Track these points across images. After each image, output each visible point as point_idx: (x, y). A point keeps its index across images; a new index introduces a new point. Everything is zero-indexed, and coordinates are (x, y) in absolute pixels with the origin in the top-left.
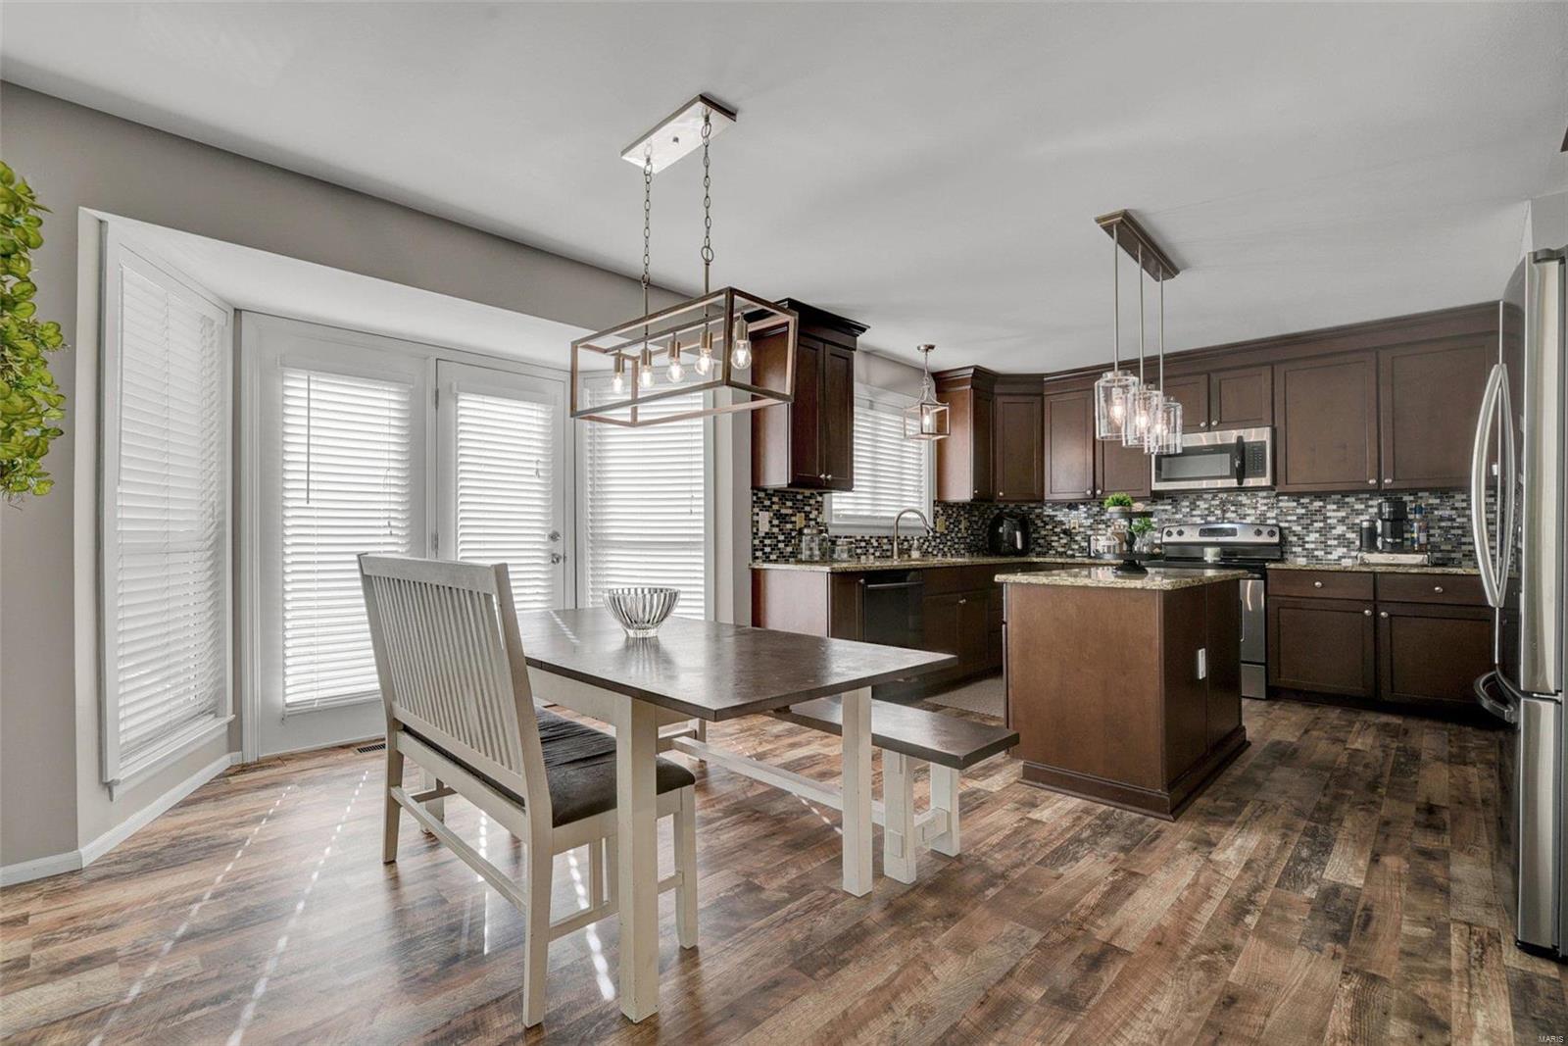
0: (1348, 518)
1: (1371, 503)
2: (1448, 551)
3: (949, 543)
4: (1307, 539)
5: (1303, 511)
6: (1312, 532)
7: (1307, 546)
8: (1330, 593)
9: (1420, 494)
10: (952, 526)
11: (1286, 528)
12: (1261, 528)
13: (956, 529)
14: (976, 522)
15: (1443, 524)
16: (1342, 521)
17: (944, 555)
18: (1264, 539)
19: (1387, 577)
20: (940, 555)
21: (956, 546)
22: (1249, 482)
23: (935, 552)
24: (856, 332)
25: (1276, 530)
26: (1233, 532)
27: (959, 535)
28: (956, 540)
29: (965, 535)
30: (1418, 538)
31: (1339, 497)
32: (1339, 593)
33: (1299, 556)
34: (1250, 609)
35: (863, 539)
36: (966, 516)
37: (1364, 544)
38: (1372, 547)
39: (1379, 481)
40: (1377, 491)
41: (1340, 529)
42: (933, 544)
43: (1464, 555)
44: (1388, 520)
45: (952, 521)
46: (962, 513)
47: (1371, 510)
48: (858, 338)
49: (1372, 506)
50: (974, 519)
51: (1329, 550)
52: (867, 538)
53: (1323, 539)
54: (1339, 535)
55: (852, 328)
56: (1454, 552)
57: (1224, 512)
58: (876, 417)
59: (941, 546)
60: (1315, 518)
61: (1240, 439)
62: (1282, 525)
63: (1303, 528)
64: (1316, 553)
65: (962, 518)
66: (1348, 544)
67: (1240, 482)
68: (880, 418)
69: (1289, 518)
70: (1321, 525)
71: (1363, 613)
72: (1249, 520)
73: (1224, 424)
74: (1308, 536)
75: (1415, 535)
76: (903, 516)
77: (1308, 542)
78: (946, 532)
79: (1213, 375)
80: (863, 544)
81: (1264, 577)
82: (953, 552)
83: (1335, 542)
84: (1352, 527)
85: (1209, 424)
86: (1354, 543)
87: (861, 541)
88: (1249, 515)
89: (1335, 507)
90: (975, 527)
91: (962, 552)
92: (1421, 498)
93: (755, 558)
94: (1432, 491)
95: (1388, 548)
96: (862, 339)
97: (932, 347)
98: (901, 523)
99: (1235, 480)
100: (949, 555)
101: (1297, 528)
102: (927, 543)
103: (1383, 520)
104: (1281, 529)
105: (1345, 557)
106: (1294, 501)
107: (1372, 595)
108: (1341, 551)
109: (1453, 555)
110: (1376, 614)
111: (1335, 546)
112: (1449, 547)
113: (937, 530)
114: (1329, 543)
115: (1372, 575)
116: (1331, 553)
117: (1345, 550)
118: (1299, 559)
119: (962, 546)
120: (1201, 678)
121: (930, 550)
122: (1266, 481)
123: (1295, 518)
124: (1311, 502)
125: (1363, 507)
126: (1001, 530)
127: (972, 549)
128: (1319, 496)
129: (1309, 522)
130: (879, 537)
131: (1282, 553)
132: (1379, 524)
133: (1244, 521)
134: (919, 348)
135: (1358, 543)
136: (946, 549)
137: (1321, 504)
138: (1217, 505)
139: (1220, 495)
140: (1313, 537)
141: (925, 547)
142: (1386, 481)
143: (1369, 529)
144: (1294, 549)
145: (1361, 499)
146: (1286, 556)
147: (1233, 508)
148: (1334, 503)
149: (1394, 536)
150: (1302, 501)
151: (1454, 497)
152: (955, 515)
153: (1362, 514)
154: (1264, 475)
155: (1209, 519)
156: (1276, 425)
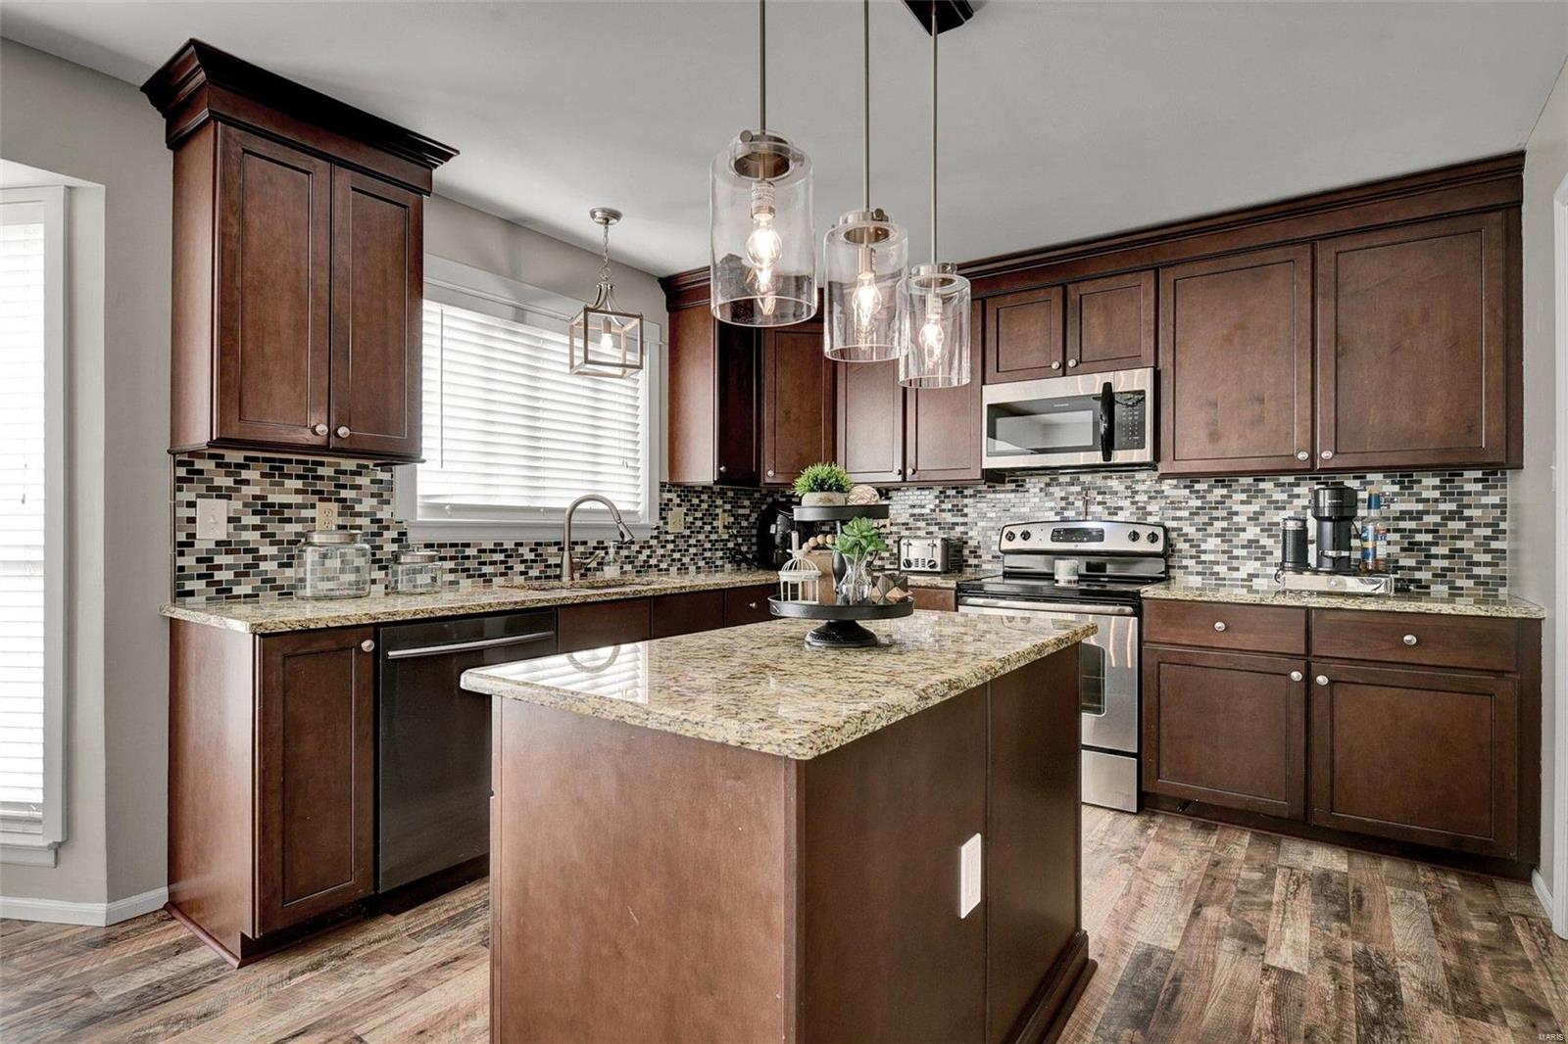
0: (1263, 514)
1: (1296, 490)
2: (1411, 569)
3: (693, 550)
4: (1203, 547)
5: (1199, 503)
6: (1211, 536)
7: (1204, 557)
8: (1238, 641)
9: (1370, 477)
10: (699, 523)
11: (1174, 529)
12: (1138, 529)
13: (708, 528)
14: (747, 517)
15: (1402, 525)
16: (1254, 518)
17: (683, 569)
18: (1143, 546)
19: (1331, 616)
20: (673, 570)
21: (708, 554)
22: (1119, 457)
23: (663, 566)
24: (432, 159)
25: (1160, 532)
26: (1100, 536)
27: (713, 537)
28: (708, 545)
29: (726, 537)
30: (1375, 549)
31: (1250, 480)
32: (1250, 642)
33: (1191, 574)
34: (1114, 665)
35: (498, 548)
36: (728, 507)
37: (1290, 557)
38: (1301, 565)
39: (1313, 456)
40: (1309, 472)
41: (1252, 532)
42: (660, 552)
43: (1434, 575)
44: (1329, 519)
45: (699, 515)
46: (719, 502)
47: (1296, 502)
48: (435, 172)
49: (1298, 496)
50: (741, 511)
51: (1235, 563)
52: (509, 545)
53: (1225, 547)
54: (1249, 541)
55: (427, 153)
56: (1420, 569)
57: (1086, 503)
58: (537, 339)
59: (677, 555)
60: (1215, 514)
61: (1108, 387)
62: (1169, 524)
63: (1198, 530)
64: (1216, 569)
65: (719, 511)
66: (1263, 555)
67: (1107, 456)
68: (546, 341)
69: (1179, 514)
70: (1224, 524)
71: (1287, 675)
72: (1121, 516)
73: (1085, 366)
74: (1205, 541)
75: (1369, 545)
76: (579, 507)
77: (1205, 552)
78: (687, 532)
79: (1070, 287)
80: (500, 557)
81: (1138, 612)
82: (701, 563)
83: (1243, 552)
84: (1268, 529)
85: (1064, 365)
86: (1271, 553)
87: (492, 551)
88: (1121, 508)
89: (1244, 497)
90: (744, 524)
91: (719, 563)
92: (1372, 483)
93: (181, 594)
94: (1386, 470)
95: (1327, 565)
96: (442, 173)
97: (616, 215)
98: (576, 519)
99: (1100, 453)
100: (692, 568)
101: (1190, 530)
102: (647, 552)
103: (1320, 519)
104: (1166, 531)
105: (1257, 576)
106: (1185, 487)
107: (1303, 646)
108: (1251, 566)
109: (1418, 575)
110: (1309, 679)
111: (1244, 558)
112: (1412, 563)
113: (669, 528)
114: (1236, 552)
115: (1303, 611)
116: (1237, 569)
117: (1258, 564)
118: (1191, 578)
119: (720, 554)
120: (963, 917)
121: (653, 562)
122: (1145, 455)
123: (1185, 514)
124: (1209, 491)
125: (1284, 496)
126: (773, 531)
127: (736, 559)
128: (1222, 479)
129: (1206, 519)
130: (538, 544)
131: (1168, 567)
132: (1312, 524)
133: (1115, 518)
134: (593, 214)
135: (1278, 553)
136: (686, 560)
137: (1224, 491)
138: (1078, 493)
139: (1083, 478)
140: (1212, 543)
141: (643, 557)
142: (1324, 455)
143: (1296, 532)
144: (1185, 562)
145: (1283, 485)
146: (1173, 572)
147: (1099, 498)
148: (1243, 491)
149: (1336, 546)
150: (1197, 487)
151: (1420, 482)
152: (704, 506)
153: (1284, 508)
154: (1142, 446)
155: (1067, 514)
156: (1160, 367)
